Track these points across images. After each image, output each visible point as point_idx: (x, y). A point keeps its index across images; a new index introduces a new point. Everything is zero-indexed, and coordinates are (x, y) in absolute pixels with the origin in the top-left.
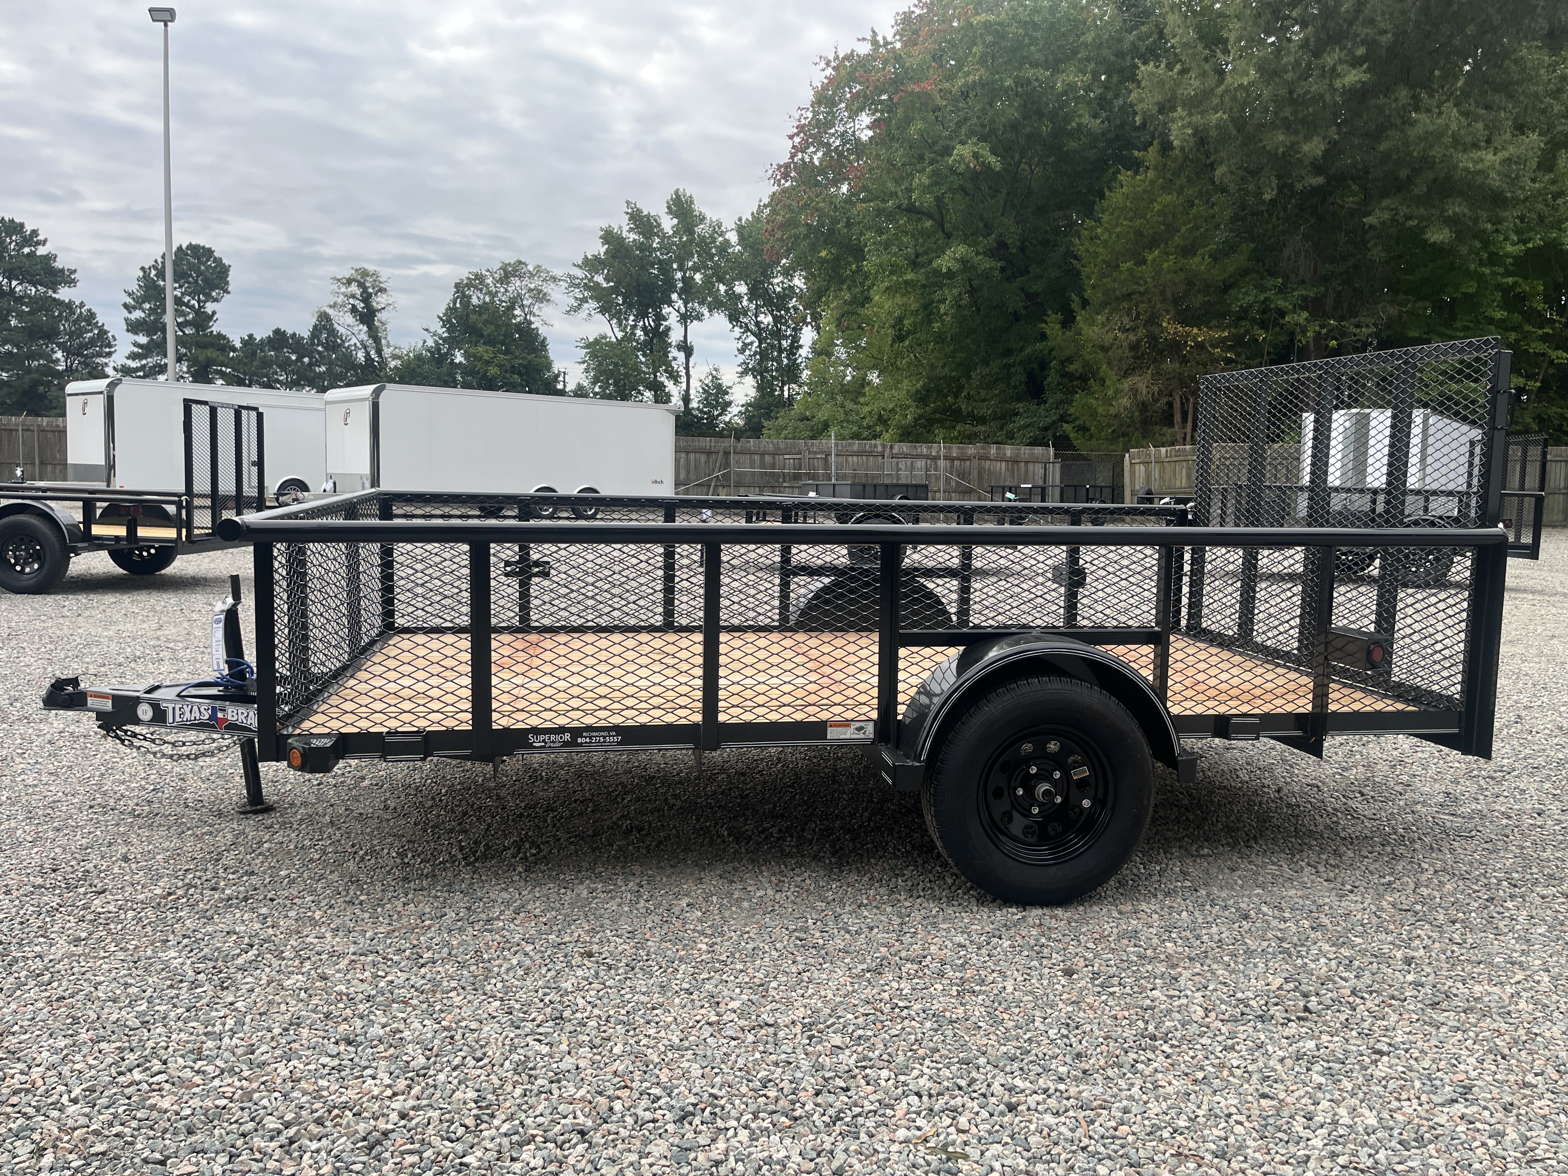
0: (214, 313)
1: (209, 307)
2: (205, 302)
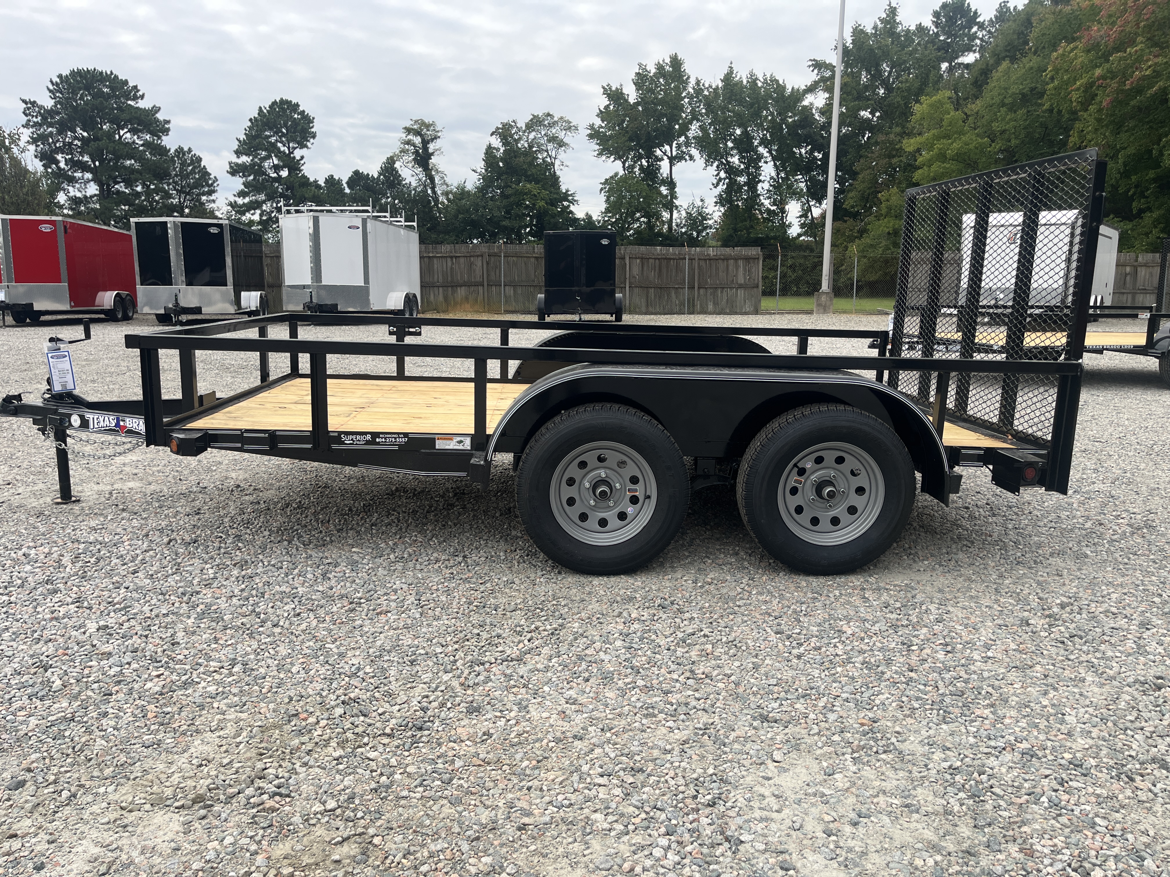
0: (302, 158)
1: (298, 154)
2: (295, 148)
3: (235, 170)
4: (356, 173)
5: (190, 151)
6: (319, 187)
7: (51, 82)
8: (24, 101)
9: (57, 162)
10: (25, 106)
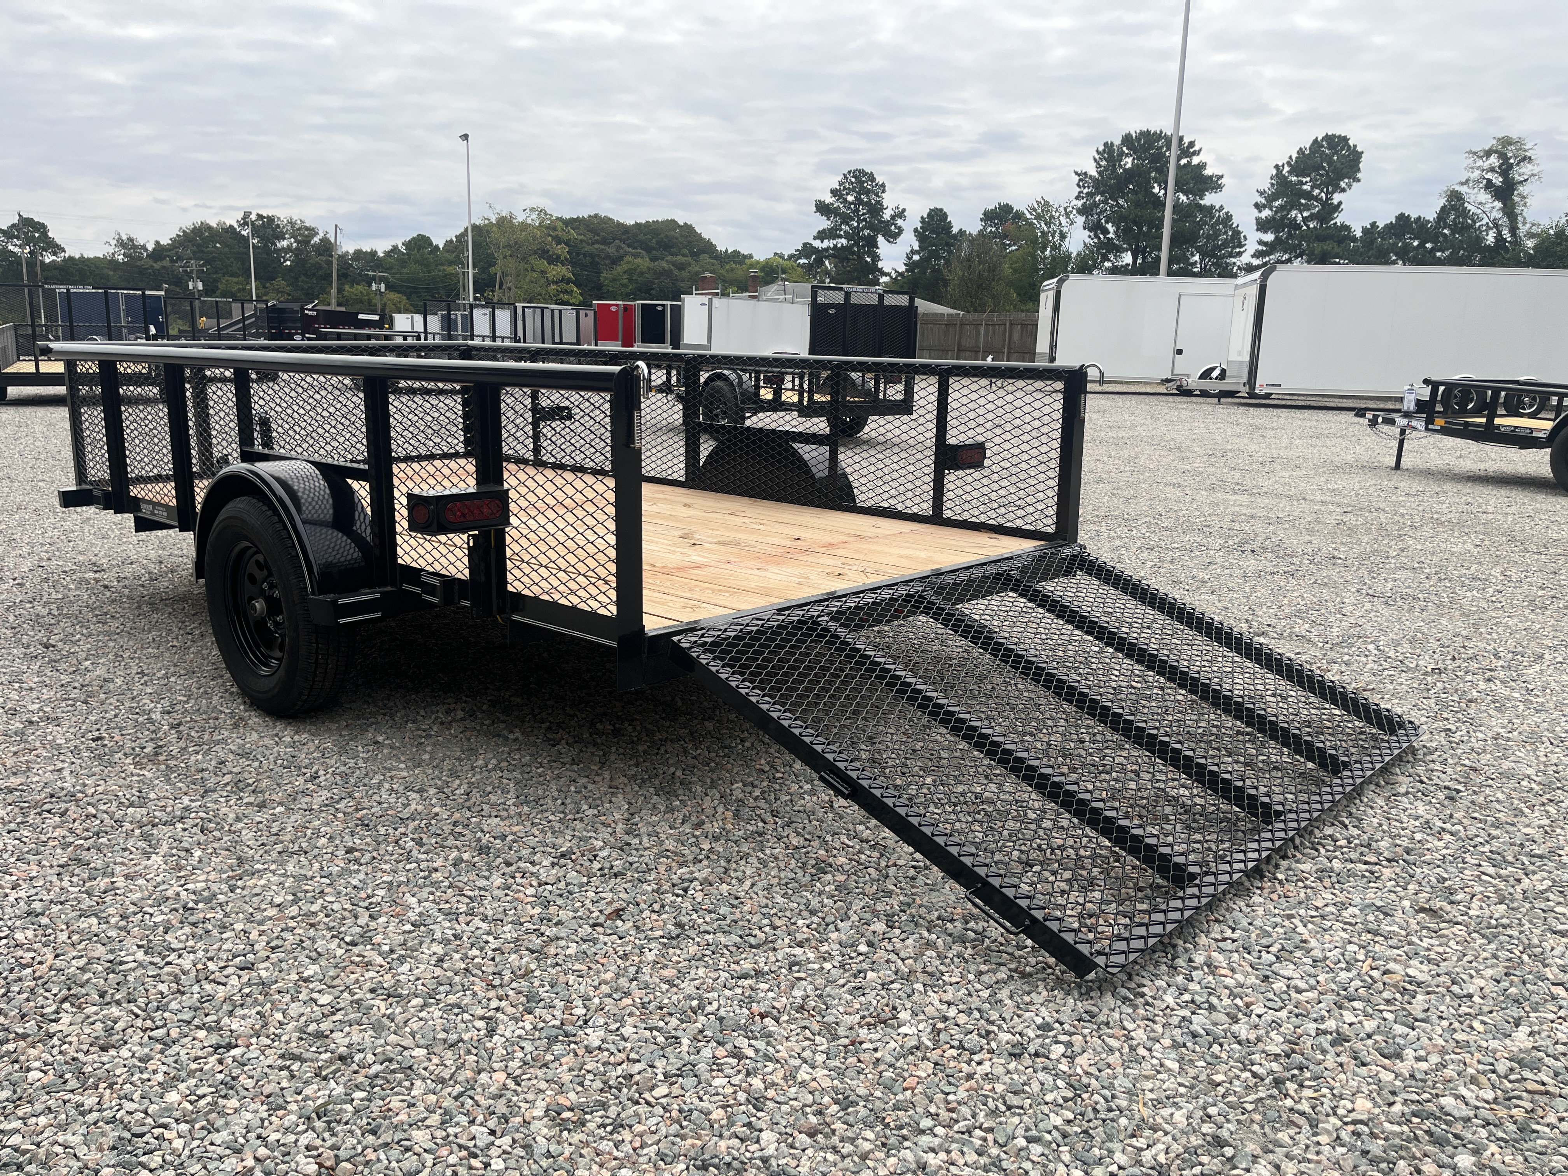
1: (1336, 198)
2: (1333, 193)
3: (1263, 226)
4: (1401, 217)
5: (1221, 208)
6: (1354, 239)
7: (1098, 152)
8: (1076, 173)
9: (1106, 232)
10: (1077, 178)
